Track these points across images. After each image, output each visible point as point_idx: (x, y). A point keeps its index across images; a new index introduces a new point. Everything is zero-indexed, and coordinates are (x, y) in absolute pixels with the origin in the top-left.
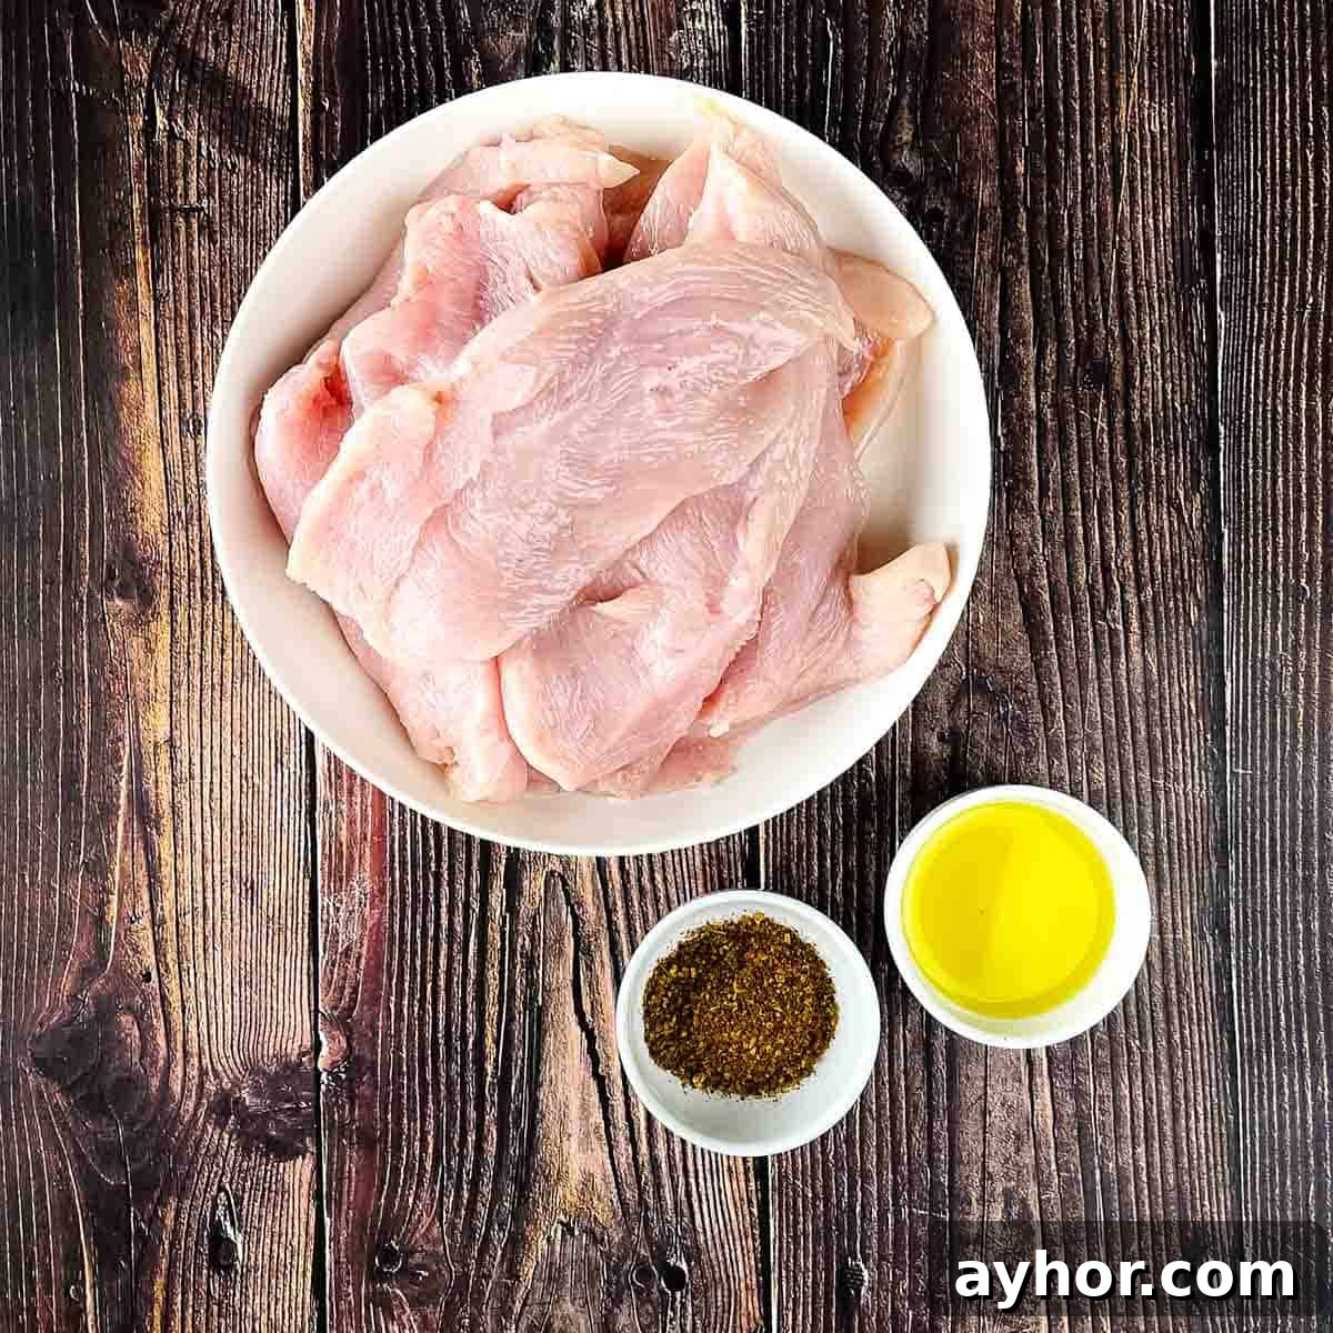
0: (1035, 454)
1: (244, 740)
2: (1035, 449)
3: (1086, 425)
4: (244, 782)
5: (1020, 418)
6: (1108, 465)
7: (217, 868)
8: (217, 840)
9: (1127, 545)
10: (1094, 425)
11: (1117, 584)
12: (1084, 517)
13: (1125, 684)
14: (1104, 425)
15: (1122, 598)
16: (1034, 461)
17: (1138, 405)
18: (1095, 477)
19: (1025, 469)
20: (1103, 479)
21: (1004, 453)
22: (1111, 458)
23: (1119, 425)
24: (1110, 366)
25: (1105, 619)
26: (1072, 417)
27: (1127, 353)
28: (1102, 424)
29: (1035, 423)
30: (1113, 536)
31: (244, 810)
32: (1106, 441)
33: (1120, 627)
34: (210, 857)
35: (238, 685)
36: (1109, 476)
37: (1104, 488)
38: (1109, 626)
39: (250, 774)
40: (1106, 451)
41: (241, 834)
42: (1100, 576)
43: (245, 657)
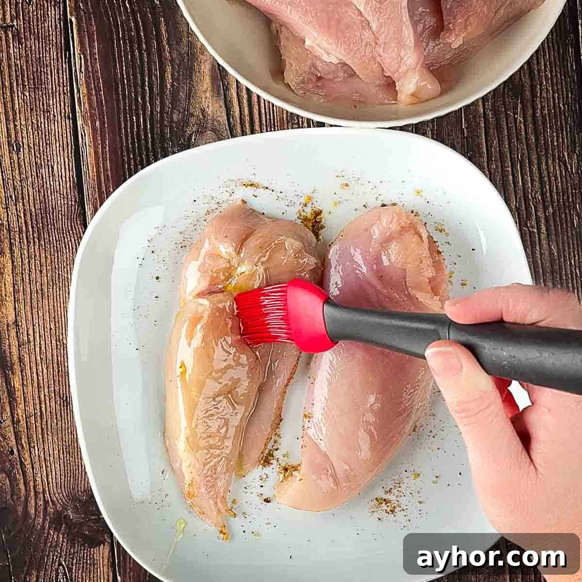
0: (484, 137)
1: (56, 320)
2: (483, 134)
3: (511, 119)
4: (58, 343)
5: (475, 117)
6: (524, 141)
7: (46, 390)
8: (45, 376)
9: (537, 184)
10: (515, 119)
11: (533, 206)
12: (512, 171)
13: (539, 262)
14: (521, 119)
15: (536, 214)
16: (484, 141)
17: (539, 106)
18: (518, 149)
19: (479, 146)
20: (522, 149)
21: (467, 137)
22: (526, 138)
23: (530, 119)
24: (523, 86)
25: (527, 226)
26: (503, 115)
27: (532, 78)
28: (520, 118)
29: (482, 119)
30: (529, 181)
31: (59, 358)
32: (523, 128)
33: (536, 231)
34: (42, 385)
35: (51, 290)
36: (525, 148)
37: (523, 154)
38: (529, 230)
39: (61, 338)
40: (523, 133)
41: (59, 371)
42: (523, 203)
43: (54, 275)
